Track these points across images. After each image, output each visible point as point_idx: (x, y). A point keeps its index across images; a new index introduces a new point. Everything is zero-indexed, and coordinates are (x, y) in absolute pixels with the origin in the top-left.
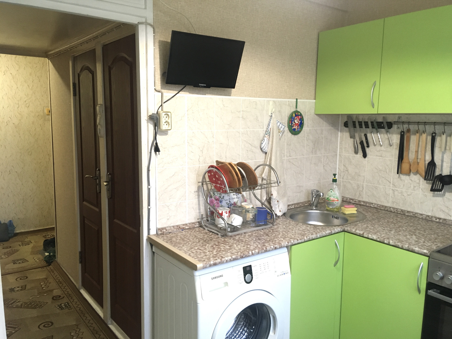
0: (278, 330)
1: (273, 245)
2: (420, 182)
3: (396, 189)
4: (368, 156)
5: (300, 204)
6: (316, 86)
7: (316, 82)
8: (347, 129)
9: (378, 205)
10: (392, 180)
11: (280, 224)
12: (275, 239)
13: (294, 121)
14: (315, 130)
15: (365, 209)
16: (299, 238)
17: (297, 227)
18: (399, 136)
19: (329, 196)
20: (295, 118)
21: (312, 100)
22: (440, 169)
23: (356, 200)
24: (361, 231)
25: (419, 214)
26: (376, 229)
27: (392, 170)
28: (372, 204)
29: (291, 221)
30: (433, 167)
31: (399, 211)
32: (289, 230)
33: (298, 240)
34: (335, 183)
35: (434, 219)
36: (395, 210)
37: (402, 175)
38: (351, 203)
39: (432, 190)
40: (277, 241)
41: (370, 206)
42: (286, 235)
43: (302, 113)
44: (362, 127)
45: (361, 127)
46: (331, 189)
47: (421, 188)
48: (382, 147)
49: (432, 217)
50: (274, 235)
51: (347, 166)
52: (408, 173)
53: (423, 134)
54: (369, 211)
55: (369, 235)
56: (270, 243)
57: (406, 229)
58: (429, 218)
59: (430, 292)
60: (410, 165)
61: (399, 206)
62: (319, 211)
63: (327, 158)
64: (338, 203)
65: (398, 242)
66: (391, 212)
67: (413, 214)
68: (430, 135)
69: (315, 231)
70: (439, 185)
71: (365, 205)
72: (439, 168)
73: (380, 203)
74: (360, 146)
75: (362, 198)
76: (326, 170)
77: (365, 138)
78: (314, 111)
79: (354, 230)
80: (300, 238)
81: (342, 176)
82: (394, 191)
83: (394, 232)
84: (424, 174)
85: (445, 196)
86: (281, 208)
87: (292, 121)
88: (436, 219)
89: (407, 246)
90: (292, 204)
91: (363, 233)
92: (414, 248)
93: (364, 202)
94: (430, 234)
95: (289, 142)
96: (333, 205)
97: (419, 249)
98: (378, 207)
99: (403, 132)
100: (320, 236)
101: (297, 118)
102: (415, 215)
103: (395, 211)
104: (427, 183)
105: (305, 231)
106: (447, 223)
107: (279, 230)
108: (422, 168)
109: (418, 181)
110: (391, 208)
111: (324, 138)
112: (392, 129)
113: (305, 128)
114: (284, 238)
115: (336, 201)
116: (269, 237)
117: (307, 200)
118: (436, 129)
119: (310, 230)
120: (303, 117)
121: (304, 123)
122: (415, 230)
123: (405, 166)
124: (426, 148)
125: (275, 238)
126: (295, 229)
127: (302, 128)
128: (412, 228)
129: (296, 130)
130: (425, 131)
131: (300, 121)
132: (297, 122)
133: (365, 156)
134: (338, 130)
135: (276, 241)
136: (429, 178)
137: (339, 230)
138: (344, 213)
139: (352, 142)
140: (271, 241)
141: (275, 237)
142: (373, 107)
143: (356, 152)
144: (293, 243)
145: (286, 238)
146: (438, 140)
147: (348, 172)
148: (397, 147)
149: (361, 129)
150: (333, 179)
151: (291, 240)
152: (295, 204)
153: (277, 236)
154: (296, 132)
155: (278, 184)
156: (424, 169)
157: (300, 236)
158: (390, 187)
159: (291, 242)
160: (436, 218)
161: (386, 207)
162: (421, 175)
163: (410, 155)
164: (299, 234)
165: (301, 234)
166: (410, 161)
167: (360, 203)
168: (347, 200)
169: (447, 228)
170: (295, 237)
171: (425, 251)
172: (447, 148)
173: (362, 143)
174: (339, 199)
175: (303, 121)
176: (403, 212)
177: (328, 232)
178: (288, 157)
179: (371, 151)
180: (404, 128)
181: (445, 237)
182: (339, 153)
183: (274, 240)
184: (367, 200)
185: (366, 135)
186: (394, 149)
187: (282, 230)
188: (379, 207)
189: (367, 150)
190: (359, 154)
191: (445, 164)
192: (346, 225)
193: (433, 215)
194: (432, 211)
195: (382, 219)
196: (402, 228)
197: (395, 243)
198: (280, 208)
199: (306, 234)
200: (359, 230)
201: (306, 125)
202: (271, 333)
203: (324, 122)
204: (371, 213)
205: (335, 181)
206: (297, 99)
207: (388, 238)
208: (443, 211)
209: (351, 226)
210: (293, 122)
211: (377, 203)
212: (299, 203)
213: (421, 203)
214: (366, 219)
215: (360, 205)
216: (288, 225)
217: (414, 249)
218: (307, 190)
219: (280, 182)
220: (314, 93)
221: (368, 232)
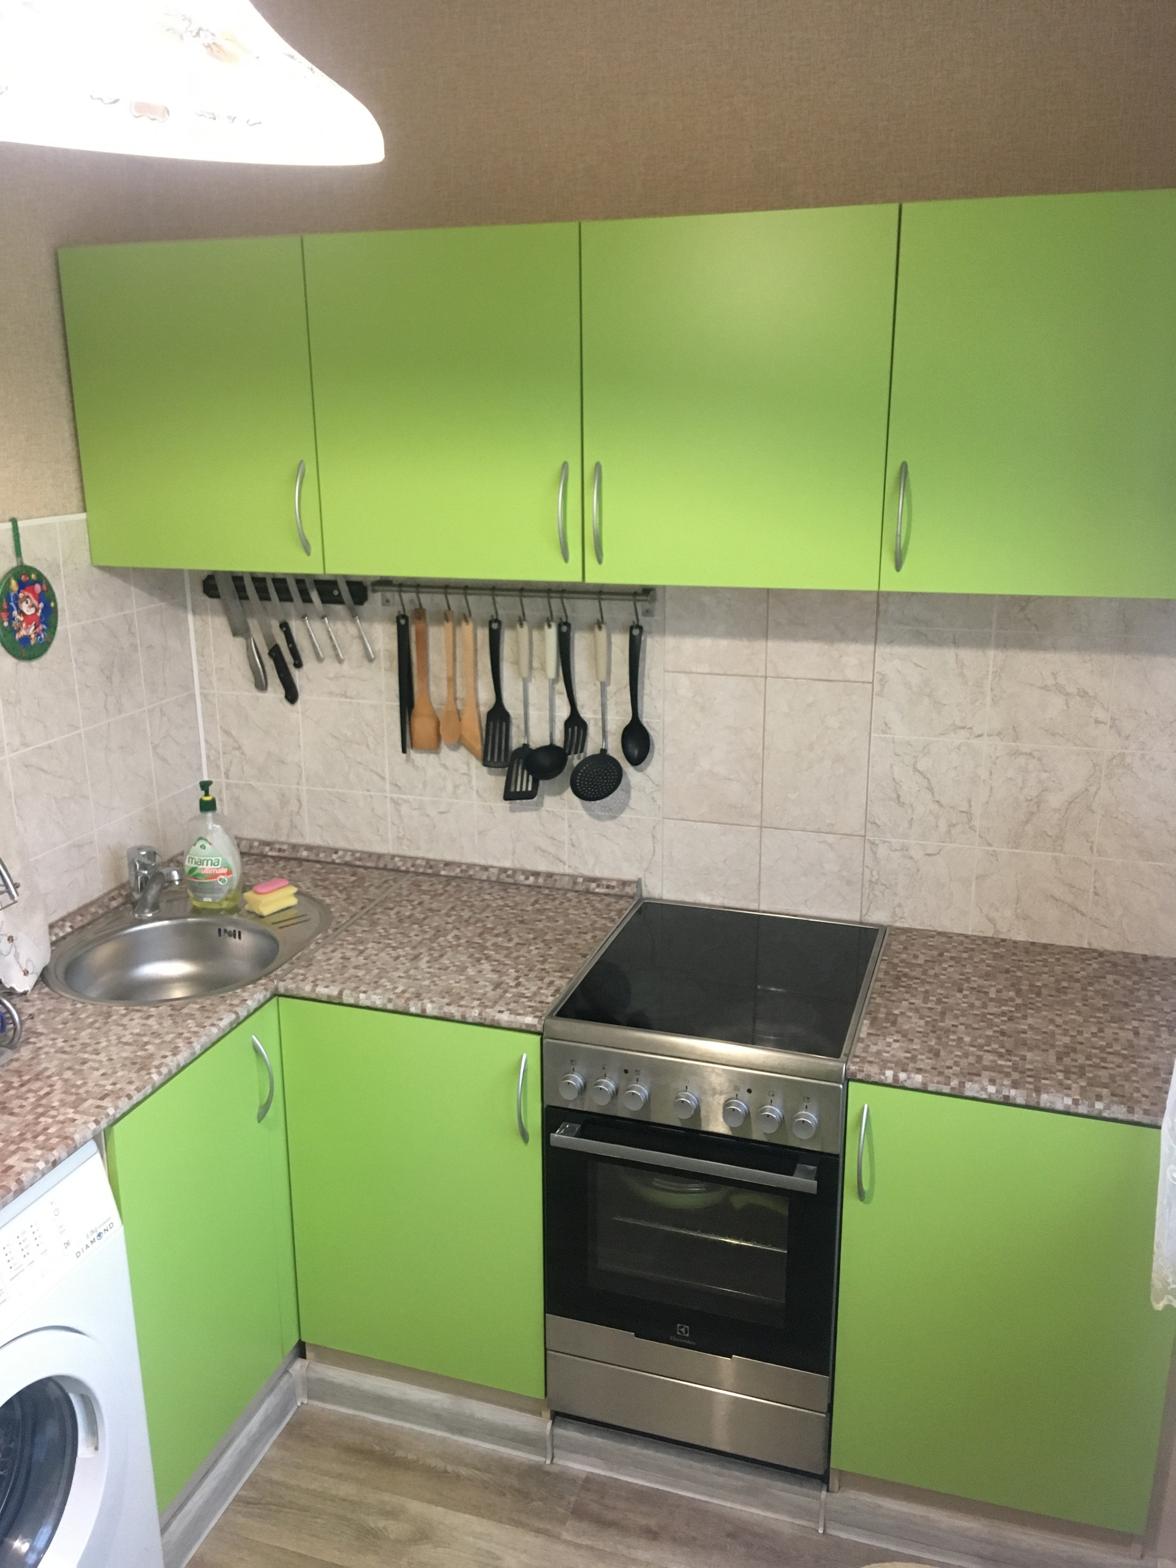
0: (107, 1431)
1: (42, 1156)
2: (469, 769)
3: (403, 797)
4: (302, 696)
5: (93, 910)
6: (79, 458)
7: (77, 444)
8: (215, 601)
9: (353, 852)
10: (387, 770)
11: (41, 1034)
12: (42, 1119)
13: (18, 608)
14: (103, 624)
15: (319, 874)
16: (133, 1087)
17: (110, 1030)
18: (394, 629)
19: (196, 863)
20: (21, 595)
21: (72, 513)
22: (522, 727)
23: (283, 843)
24: (332, 987)
25: (477, 869)
26: (374, 962)
27: (385, 739)
28: (336, 852)
29: (79, 1005)
30: (504, 724)
31: (420, 866)
32: (86, 1056)
33: (129, 1097)
34: (210, 815)
35: (522, 878)
36: (409, 864)
37: (416, 752)
38: (265, 856)
39: (510, 795)
40: (51, 1130)
41: (329, 860)
42: (79, 1083)
43: (42, 571)
44: (268, 599)
45: (264, 595)
46: (200, 839)
47: (475, 788)
48: (345, 665)
49: (515, 871)
50: (32, 1099)
51: (234, 732)
52: (434, 747)
53: (464, 624)
54: (332, 883)
55: (358, 997)
56: (26, 1150)
57: (457, 937)
58: (508, 876)
59: (557, 1137)
60: (438, 724)
61: (418, 849)
62: (166, 923)
63: (163, 714)
64: (230, 881)
65: (448, 1004)
66: (397, 870)
67: (462, 871)
68: (483, 626)
69: (180, 1030)
70: (524, 783)
71: (313, 857)
72: (518, 727)
73: (359, 847)
74: (270, 664)
75: (302, 835)
76: (164, 760)
77: (283, 637)
78: (87, 554)
79: (308, 988)
80: (137, 1084)
81: (223, 770)
82: (400, 804)
83: (428, 962)
84: (479, 747)
85: (542, 806)
86: (28, 960)
87: (10, 610)
88: (527, 878)
89: (475, 1013)
90: (63, 919)
91: (341, 993)
92: (498, 1016)
93: (309, 848)
94: (524, 944)
95: (13, 692)
96: (213, 890)
97: (513, 1016)
98: (356, 859)
99: (404, 617)
100: (202, 1046)
101: (27, 594)
102: (466, 871)
103: (408, 868)
104: (490, 773)
105: (147, 1043)
106: (558, 885)
107: (46, 1069)
108: (474, 728)
109: (463, 768)
110: (397, 859)
111: (139, 649)
112: (366, 605)
113: (65, 625)
114: (75, 1106)
115: (223, 874)
116: (12, 1119)
117: (113, 885)
118: (497, 606)
119: (161, 1031)
120: (49, 587)
121: (59, 607)
122: (481, 935)
123: (422, 725)
124: (476, 664)
125: (42, 1115)
126: (104, 1044)
127: (55, 628)
128: (470, 928)
129: (33, 642)
130: (467, 614)
131: (41, 605)
132: (33, 611)
133: (292, 695)
134: (186, 607)
135: (46, 1129)
136: (496, 760)
137: (259, 1001)
138: (257, 912)
139: (244, 651)
140: (29, 1136)
141: (40, 1110)
142: (308, 553)
143: (261, 685)
144: (114, 1115)
145: (85, 1100)
146: (507, 638)
147: (243, 753)
148: (391, 666)
149: (267, 603)
150: (202, 802)
151: (105, 1108)
152: (70, 916)
153: (44, 1102)
154: (32, 647)
155: (12, 897)
156: (478, 733)
157: (133, 1076)
158: (385, 791)
159: (108, 1115)
160: (527, 874)
161: (380, 856)
162: (471, 750)
163: (432, 688)
164: (128, 1062)
165: (135, 1063)
166: (435, 706)
167: (299, 855)
168: (251, 847)
169: (562, 903)
170: (118, 1086)
171: (529, 1020)
172: (536, 664)
173: (275, 653)
174: (230, 862)
175: (55, 601)
176: (431, 867)
177: (227, 1019)
178: (17, 750)
179: (309, 680)
180: (404, 602)
181: (565, 942)
182: (202, 687)
183: (40, 1128)
184: (317, 841)
185: (285, 627)
186: (383, 670)
187: (55, 1062)
188: (360, 859)
189: (296, 675)
190: (269, 688)
191: (532, 712)
192: (279, 972)
193: (518, 866)
194: (513, 855)
195: (379, 910)
196: (445, 936)
197: (441, 1008)
198: (23, 960)
199: (151, 1056)
200: (326, 984)
201: (67, 612)
202: (84, 1450)
203: (133, 588)
204: (341, 892)
205: (207, 806)
206: (14, 521)
207: (418, 996)
208: (543, 851)
209: (296, 971)
210: (15, 613)
211: (351, 847)
212: (86, 907)
213: (480, 833)
214: (334, 924)
215: (300, 860)
216: (73, 1032)
217: (496, 1018)
218: (109, 848)
219: (16, 886)
220: (74, 483)
221: (353, 985)
